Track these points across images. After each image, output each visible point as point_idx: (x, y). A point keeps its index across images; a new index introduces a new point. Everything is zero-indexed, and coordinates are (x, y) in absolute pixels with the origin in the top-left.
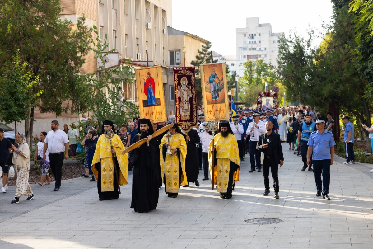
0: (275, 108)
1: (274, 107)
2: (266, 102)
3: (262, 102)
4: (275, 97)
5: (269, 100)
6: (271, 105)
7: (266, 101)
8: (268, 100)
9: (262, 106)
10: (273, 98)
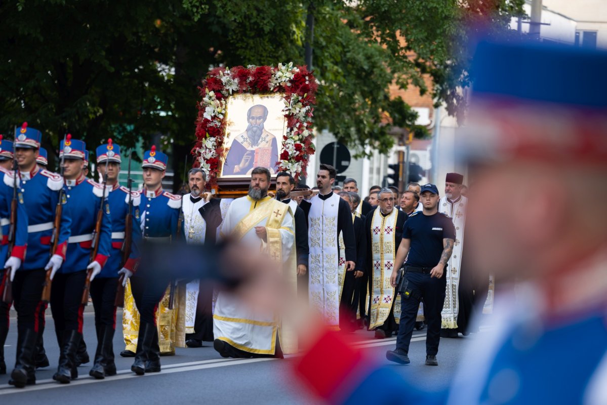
0: (298, 159)
1: (291, 151)
2: (246, 125)
3: (223, 123)
4: (294, 96)
5: (264, 112)
6: (274, 140)
7: (250, 117)
8: (257, 113)
9: (227, 143)
10: (287, 98)
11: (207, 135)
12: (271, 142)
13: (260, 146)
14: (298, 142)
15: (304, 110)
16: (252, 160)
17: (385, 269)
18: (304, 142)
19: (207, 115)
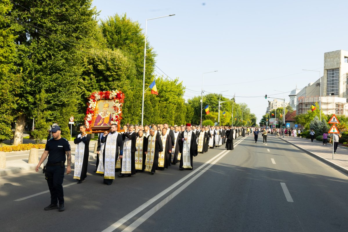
11: (89, 113)
12: (109, 115)
13: (106, 116)
14: (117, 115)
15: (120, 105)
16: (103, 121)
17: (151, 153)
18: (119, 115)
19: (90, 107)
